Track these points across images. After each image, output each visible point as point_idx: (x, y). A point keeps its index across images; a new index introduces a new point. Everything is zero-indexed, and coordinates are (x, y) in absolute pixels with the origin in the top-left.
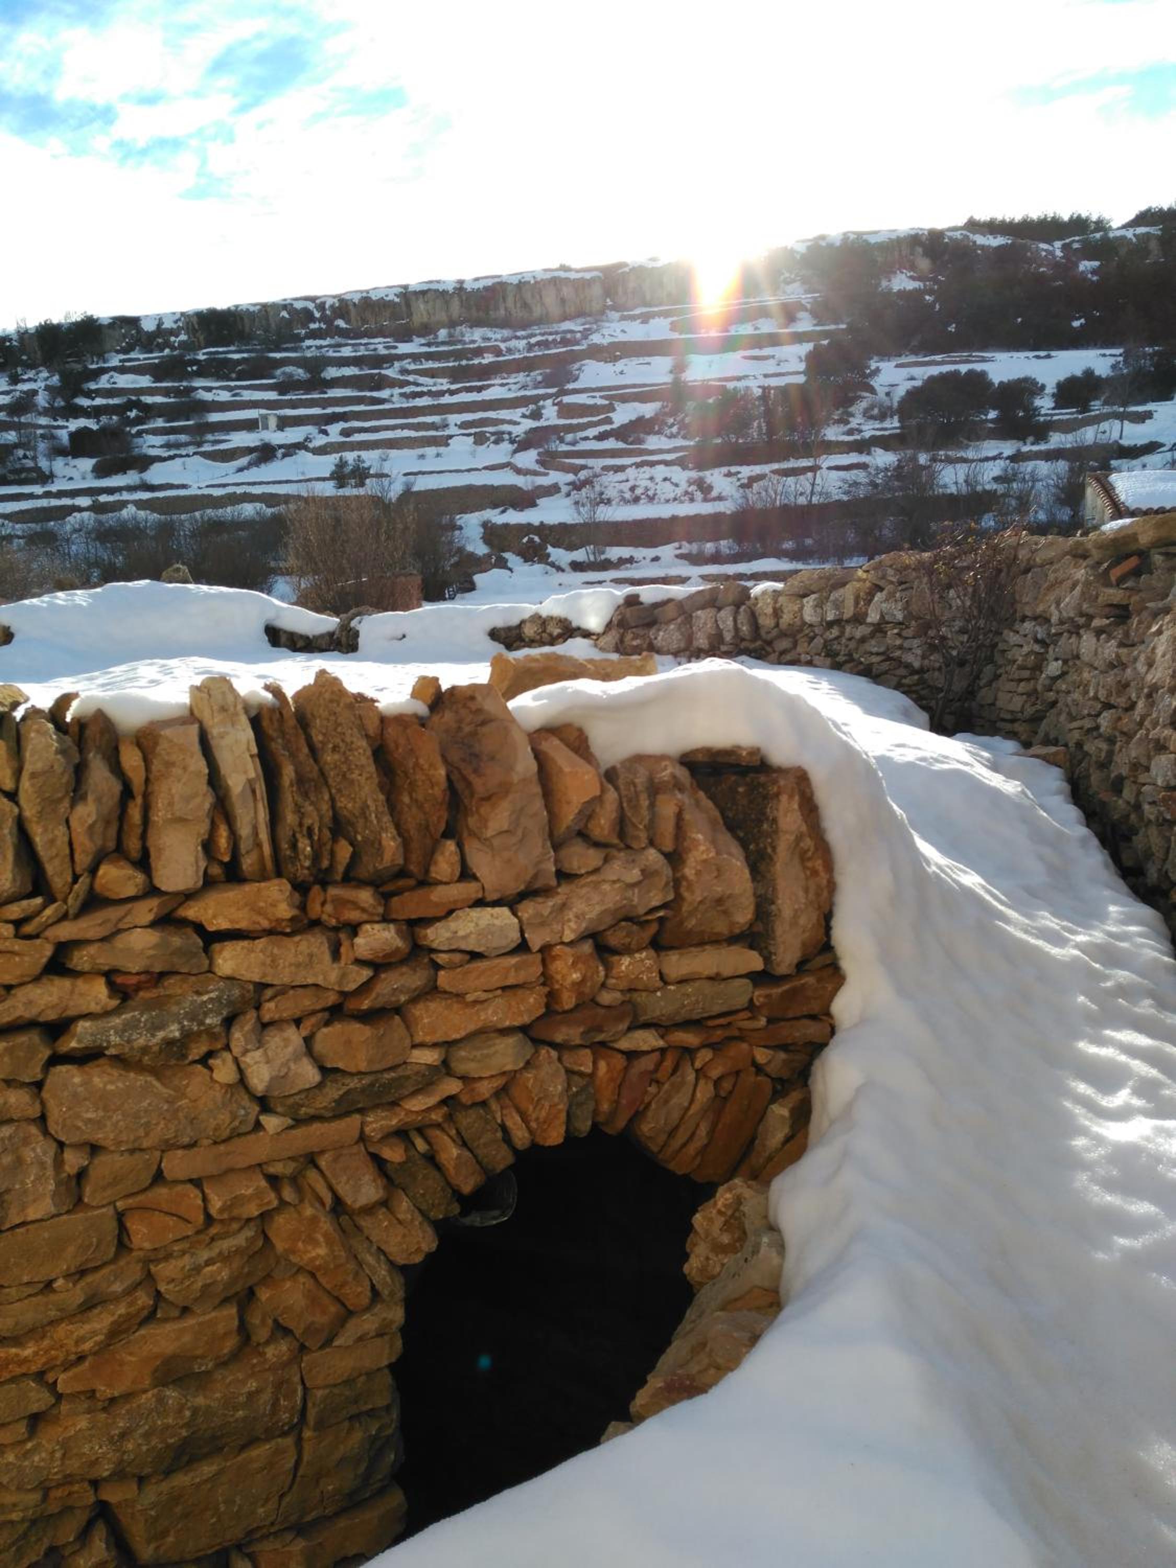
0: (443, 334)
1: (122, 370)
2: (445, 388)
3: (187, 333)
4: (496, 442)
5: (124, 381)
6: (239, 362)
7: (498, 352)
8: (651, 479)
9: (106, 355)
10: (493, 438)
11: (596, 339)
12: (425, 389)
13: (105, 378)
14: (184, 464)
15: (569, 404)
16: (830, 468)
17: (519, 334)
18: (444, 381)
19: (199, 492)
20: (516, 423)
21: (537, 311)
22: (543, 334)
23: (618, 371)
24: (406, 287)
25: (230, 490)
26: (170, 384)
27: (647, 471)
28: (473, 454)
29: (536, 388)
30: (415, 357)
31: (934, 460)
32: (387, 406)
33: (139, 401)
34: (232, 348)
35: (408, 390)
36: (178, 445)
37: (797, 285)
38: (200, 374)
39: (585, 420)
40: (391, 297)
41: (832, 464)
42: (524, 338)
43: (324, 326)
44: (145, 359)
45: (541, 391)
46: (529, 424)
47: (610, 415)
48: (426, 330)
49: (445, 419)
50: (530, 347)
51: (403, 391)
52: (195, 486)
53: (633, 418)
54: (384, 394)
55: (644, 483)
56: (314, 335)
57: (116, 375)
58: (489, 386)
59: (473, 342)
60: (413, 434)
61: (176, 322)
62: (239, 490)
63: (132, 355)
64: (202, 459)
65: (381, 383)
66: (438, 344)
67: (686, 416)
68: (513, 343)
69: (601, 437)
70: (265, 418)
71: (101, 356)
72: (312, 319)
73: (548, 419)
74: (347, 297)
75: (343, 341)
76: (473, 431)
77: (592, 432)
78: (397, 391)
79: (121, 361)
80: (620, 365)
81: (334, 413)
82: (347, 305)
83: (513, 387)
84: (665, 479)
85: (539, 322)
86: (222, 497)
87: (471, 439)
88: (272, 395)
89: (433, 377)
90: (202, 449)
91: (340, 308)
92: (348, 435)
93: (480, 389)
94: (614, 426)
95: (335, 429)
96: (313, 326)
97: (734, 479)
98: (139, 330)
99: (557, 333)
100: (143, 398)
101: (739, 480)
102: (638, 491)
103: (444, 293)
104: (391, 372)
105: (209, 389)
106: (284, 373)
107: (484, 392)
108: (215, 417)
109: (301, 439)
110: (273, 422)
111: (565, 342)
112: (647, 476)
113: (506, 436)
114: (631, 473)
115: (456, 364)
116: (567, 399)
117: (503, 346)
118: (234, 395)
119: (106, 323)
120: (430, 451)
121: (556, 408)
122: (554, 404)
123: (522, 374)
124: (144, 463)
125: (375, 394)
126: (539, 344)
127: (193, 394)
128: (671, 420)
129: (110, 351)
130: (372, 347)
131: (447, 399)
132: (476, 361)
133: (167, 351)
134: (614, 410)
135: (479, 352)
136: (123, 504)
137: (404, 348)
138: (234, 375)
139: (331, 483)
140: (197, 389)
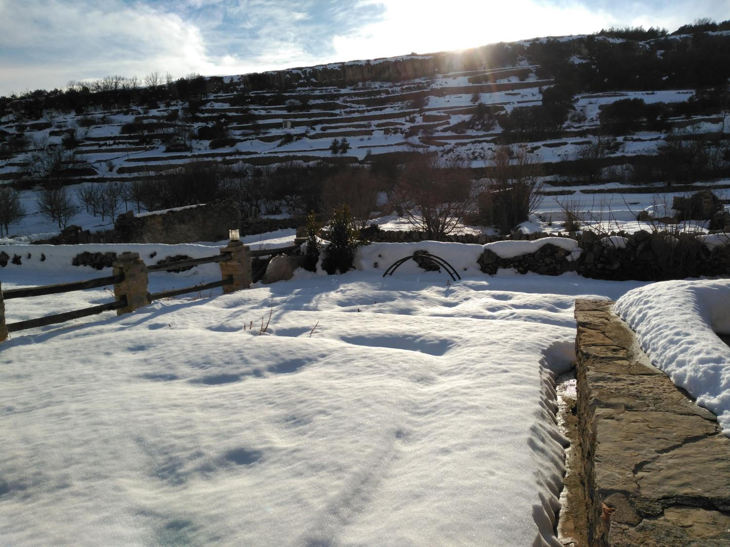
0: (360, 84)
1: (216, 101)
2: (365, 108)
3: (244, 84)
4: (395, 133)
5: (217, 106)
6: (269, 97)
7: (387, 92)
8: (482, 148)
9: (208, 94)
10: (393, 131)
11: (434, 86)
12: (356, 109)
13: (209, 104)
14: (251, 143)
15: (428, 116)
16: (572, 144)
17: (397, 84)
18: (364, 106)
19: (265, 156)
20: (403, 124)
21: (403, 75)
22: (408, 84)
23: (446, 101)
24: (343, 63)
25: (287, 154)
26: (239, 107)
27: (479, 146)
28: (386, 139)
29: (407, 109)
30: (349, 95)
31: (625, 139)
32: (338, 117)
33: (226, 115)
34: (265, 91)
35: (348, 110)
36: (248, 135)
37: (526, 61)
38: (252, 103)
39: (436, 123)
40: (337, 68)
41: (574, 142)
42: (399, 86)
43: (306, 81)
44: (225, 96)
45: (412, 110)
46: (409, 125)
47: (449, 120)
48: (352, 83)
49: (370, 123)
50: (402, 90)
51: (346, 110)
52: (263, 153)
53: (460, 122)
54: (337, 111)
55: (479, 151)
56: (301, 85)
57: (214, 103)
58: (385, 108)
59: (376, 88)
60: (355, 129)
61: (239, 79)
62: (291, 154)
63: (219, 94)
64: (259, 141)
65: (336, 107)
66: (359, 89)
67: (485, 120)
68: (395, 88)
69: (445, 130)
70: (286, 122)
71: (206, 95)
72: (301, 78)
73: (418, 122)
74: (316, 68)
75: (315, 88)
76: (383, 128)
77: (439, 128)
78: (342, 110)
79: (215, 97)
80: (447, 98)
81: (315, 120)
82: (316, 72)
83: (397, 108)
84: (489, 149)
85: (405, 79)
86: (283, 158)
87: (383, 132)
88: (285, 112)
89: (358, 104)
90: (260, 136)
91: (313, 73)
92: (324, 130)
93: (381, 109)
94: (451, 125)
95: (318, 128)
96: (301, 81)
97: (524, 149)
98: (222, 83)
99: (414, 84)
100: (227, 113)
101: (527, 149)
102: (476, 154)
103: (361, 66)
104: (339, 102)
105: (256, 110)
106: (290, 102)
107: (383, 111)
108: (261, 122)
109: (304, 132)
110: (289, 124)
111: (419, 88)
112: (480, 147)
113: (399, 130)
114: (469, 146)
115: (369, 98)
116: (427, 113)
117: (390, 90)
118: (268, 112)
119: (208, 79)
120: (366, 137)
121: (422, 117)
122: (421, 116)
123: (400, 102)
124: (233, 142)
125: (333, 112)
126: (407, 89)
127: (249, 112)
128: (478, 123)
129: (209, 92)
130: (329, 90)
131: (366, 114)
132: (378, 97)
133: (235, 93)
134: (450, 118)
135: (379, 92)
136: (237, 161)
137: (343, 91)
138: (267, 103)
139: (330, 151)
140: (251, 109)
